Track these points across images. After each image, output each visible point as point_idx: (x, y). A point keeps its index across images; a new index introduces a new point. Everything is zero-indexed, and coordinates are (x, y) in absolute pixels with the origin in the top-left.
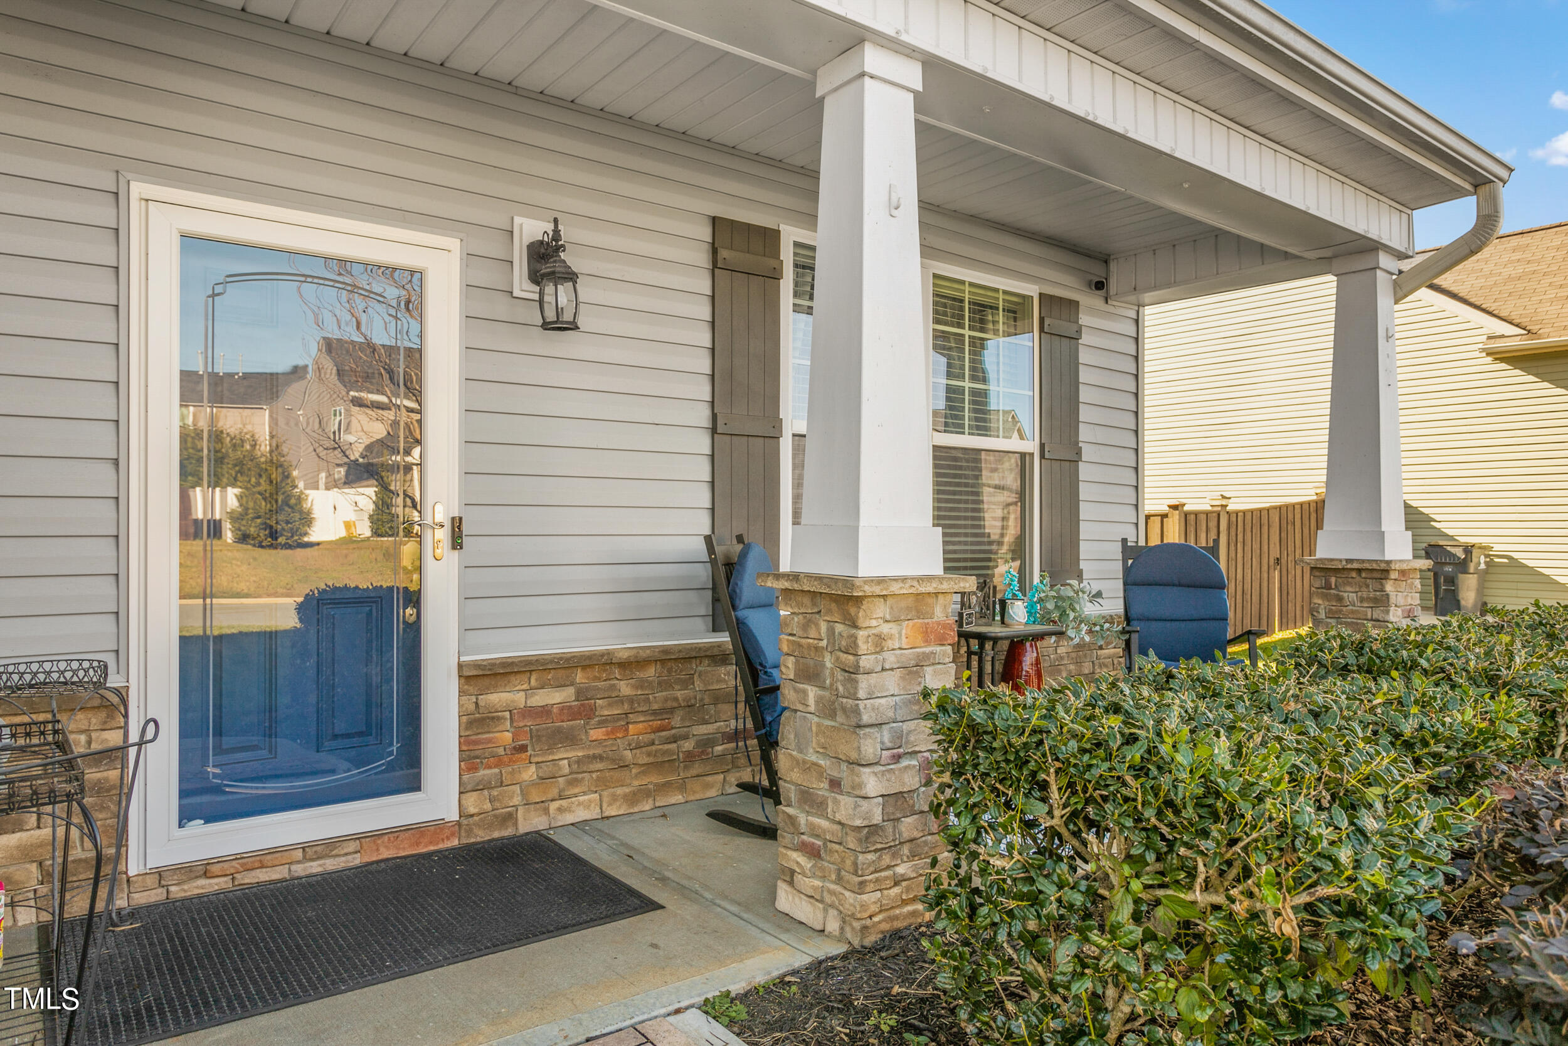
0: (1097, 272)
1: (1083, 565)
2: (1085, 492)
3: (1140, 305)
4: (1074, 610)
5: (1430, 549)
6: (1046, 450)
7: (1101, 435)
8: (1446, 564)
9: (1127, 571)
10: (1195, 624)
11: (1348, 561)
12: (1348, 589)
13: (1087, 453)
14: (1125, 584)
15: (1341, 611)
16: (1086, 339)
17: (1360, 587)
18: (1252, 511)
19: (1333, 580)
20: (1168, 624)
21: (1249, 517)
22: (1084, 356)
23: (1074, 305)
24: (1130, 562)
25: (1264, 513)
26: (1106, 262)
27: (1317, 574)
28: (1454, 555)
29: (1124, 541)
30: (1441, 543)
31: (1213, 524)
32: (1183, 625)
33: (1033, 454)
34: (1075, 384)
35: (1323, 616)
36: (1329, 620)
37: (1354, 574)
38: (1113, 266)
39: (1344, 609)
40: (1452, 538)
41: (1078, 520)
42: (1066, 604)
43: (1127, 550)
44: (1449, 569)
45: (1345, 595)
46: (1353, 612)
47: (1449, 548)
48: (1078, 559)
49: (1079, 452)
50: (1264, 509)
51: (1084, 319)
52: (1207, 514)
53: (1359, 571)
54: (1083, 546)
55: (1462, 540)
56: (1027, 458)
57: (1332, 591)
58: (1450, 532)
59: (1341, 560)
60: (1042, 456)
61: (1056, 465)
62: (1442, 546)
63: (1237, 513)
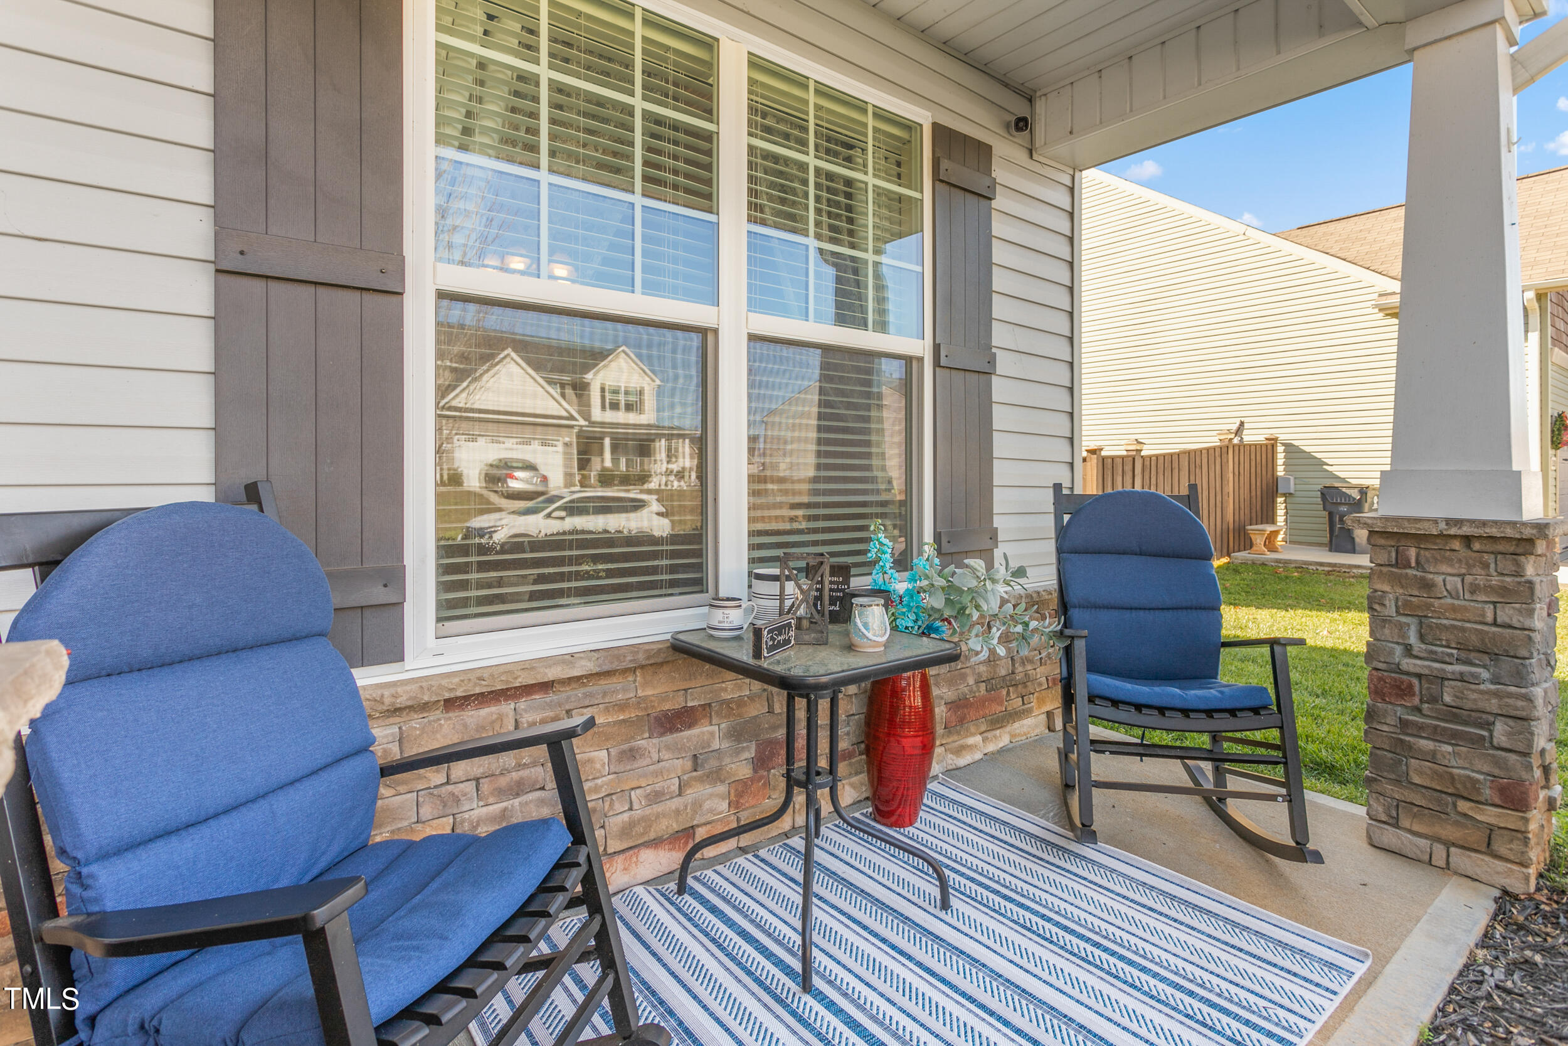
0: (1020, 108)
1: (997, 522)
2: (1001, 418)
3: (1077, 168)
4: (977, 607)
5: (1325, 490)
6: (943, 353)
7: (1024, 340)
8: (1341, 504)
9: (1062, 532)
10: (1169, 614)
11: (1449, 522)
12: (1444, 568)
13: (1004, 363)
14: (1059, 551)
15: (1428, 606)
16: (1001, 202)
17: (1469, 566)
18: (1164, 456)
19: (1412, 553)
20: (1127, 615)
21: (1161, 461)
22: (999, 227)
23: (983, 152)
24: (1066, 518)
25: (1175, 458)
26: (1030, 101)
27: (1382, 542)
28: (1350, 496)
29: (1057, 487)
30: (1336, 485)
31: (1128, 468)
32: (1149, 616)
33: (921, 360)
34: (986, 265)
35: (1391, 610)
36: (1403, 619)
37: (1456, 545)
38: (1040, 106)
39: (1436, 603)
40: (1343, 480)
41: (991, 458)
42: (966, 599)
43: (1063, 499)
44: (1344, 509)
45: (1439, 579)
46: (1454, 609)
47: (1344, 490)
48: (991, 514)
49: (992, 361)
50: (1175, 453)
51: (999, 173)
52: (1123, 458)
53: (1467, 540)
54: (998, 495)
55: (1354, 482)
56: (915, 364)
57: (1409, 571)
58: (1341, 475)
59: (1435, 521)
60: (937, 363)
61: (958, 376)
62: (1337, 488)
63: (1150, 457)
